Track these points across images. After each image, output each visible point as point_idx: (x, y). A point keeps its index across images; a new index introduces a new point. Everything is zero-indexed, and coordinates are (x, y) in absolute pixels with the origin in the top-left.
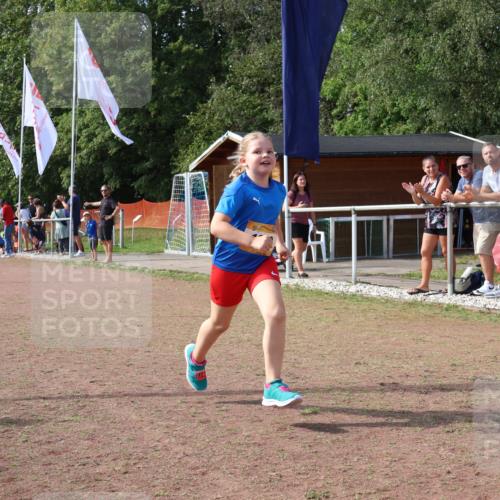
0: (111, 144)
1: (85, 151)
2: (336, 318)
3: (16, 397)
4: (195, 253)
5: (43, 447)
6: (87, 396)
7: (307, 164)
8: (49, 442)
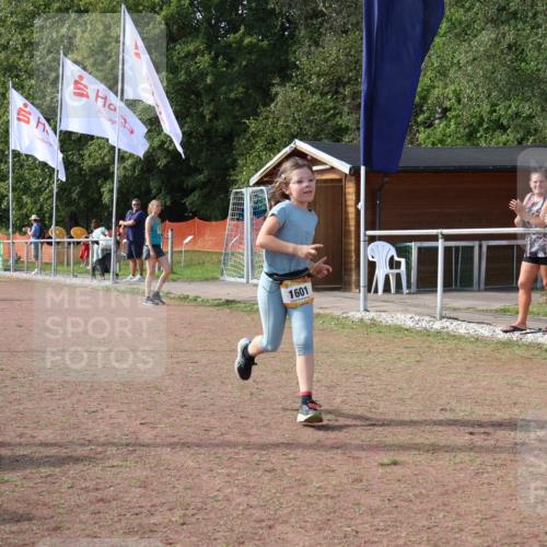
2: (418, 358)
4: (255, 281)
5: (91, 494)
8: (97, 489)
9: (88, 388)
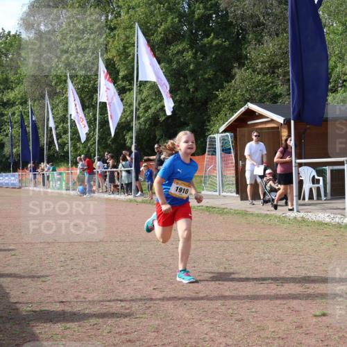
0: (161, 114)
1: (142, 119)
2: (335, 243)
3: (101, 299)
4: (224, 194)
5: (123, 337)
6: (151, 299)
7: (308, 126)
8: (126, 333)
9: (119, 265)
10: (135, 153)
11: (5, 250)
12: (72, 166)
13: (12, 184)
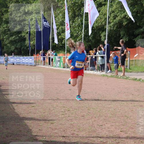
0: (124, 20)
1: (112, 24)
3: (88, 136)
6: (119, 138)
9: (98, 116)
10: (107, 46)
11: (28, 103)
12: (67, 53)
13: (30, 63)
